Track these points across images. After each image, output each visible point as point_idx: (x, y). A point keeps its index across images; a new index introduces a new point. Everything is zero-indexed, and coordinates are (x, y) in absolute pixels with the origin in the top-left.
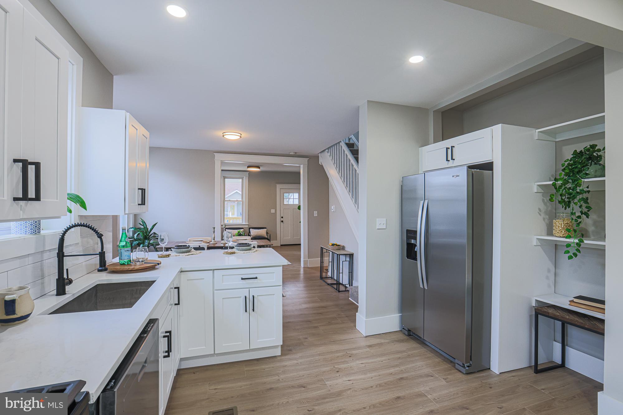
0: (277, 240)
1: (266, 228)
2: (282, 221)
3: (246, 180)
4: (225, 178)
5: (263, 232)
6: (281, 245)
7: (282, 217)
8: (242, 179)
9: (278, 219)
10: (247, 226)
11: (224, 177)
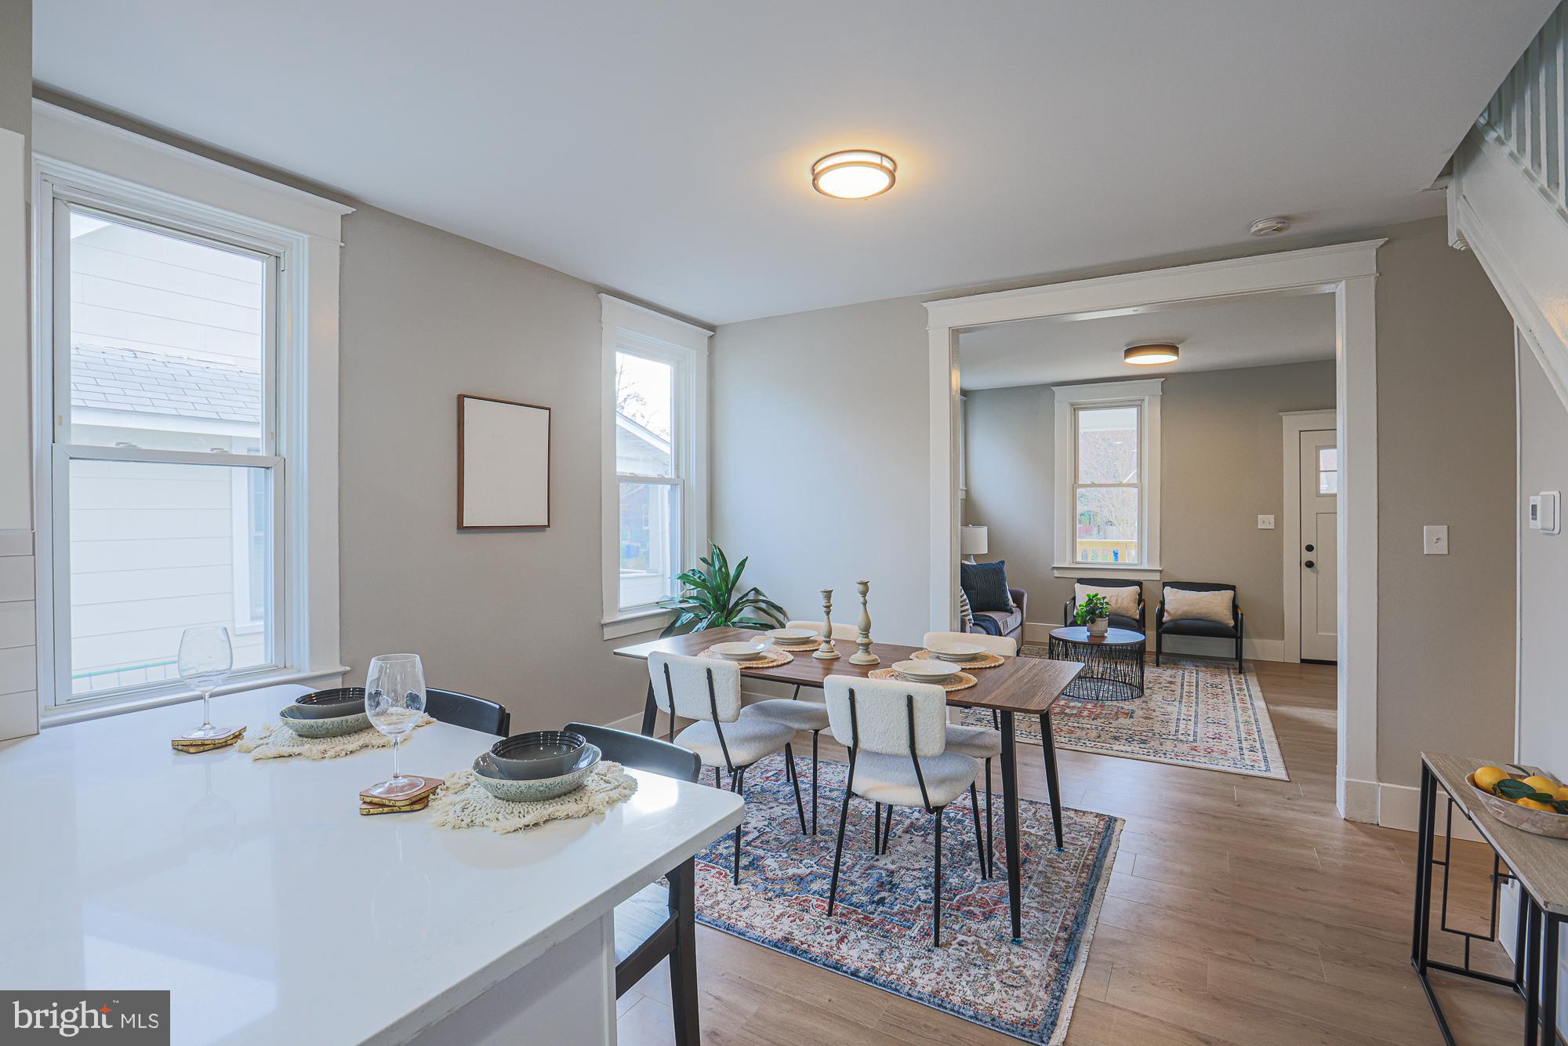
0: (1283, 638)
1: (1233, 588)
2: (1310, 564)
3: (1154, 412)
4: (1076, 408)
5: (1216, 604)
6: (1303, 661)
7: (1310, 548)
8: (1140, 407)
9: (1291, 556)
10: (1157, 576)
11: (1072, 405)
